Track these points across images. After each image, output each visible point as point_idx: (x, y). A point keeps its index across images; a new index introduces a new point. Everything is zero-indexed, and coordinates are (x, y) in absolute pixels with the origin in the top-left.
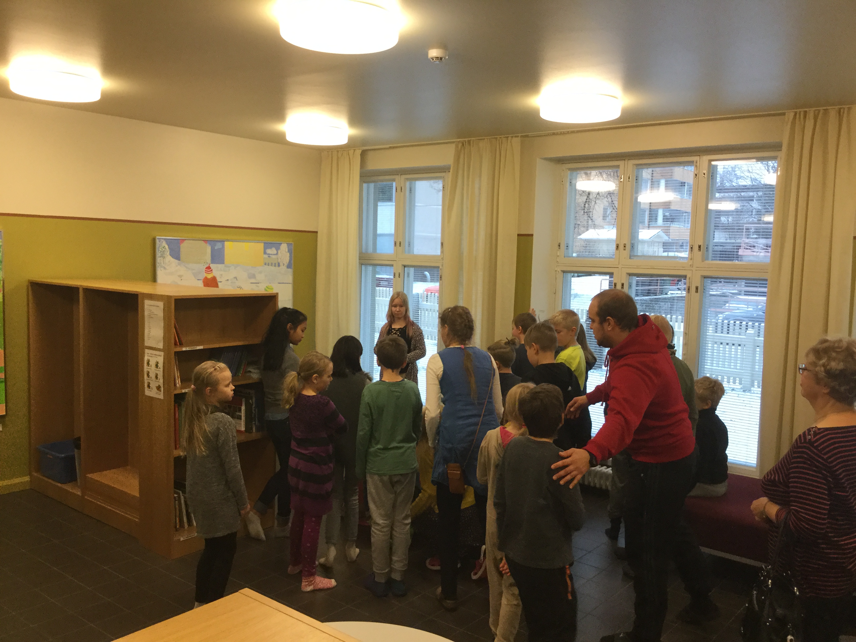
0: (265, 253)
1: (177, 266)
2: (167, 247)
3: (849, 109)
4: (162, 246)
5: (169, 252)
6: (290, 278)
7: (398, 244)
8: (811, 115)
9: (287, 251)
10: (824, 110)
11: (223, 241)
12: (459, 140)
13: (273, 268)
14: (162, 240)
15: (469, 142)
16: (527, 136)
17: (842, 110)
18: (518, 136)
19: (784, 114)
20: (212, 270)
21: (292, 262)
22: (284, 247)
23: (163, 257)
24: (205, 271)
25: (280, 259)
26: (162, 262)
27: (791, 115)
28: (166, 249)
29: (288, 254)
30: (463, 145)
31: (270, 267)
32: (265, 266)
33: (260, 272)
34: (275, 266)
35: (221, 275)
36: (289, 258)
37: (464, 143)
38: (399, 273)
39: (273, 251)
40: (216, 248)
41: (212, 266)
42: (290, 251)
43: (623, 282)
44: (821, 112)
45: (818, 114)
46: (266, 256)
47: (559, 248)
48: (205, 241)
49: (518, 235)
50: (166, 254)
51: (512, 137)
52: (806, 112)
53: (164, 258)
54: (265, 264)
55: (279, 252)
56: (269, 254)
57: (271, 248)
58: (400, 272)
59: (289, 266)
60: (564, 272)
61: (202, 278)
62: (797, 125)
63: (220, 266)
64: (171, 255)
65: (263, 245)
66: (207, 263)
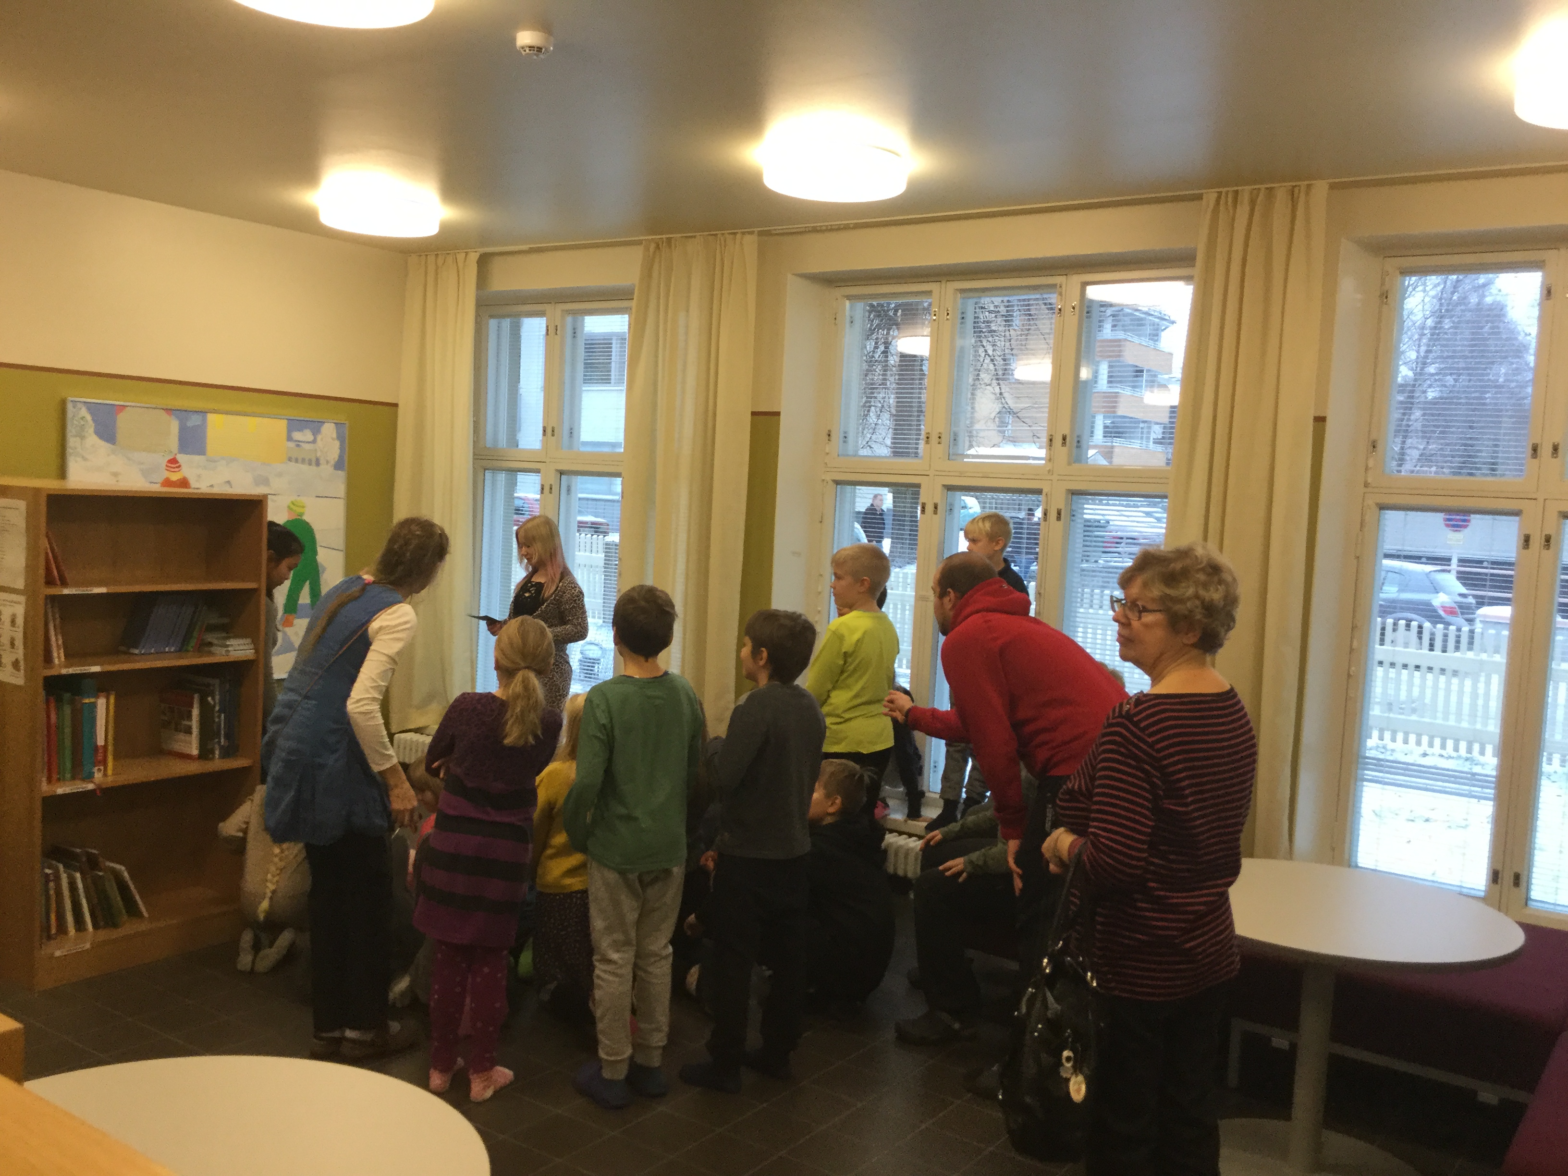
0: (290, 438)
1: (108, 455)
2: (89, 417)
3: (1309, 187)
4: (80, 416)
5: (93, 428)
6: (339, 488)
7: (549, 431)
8: (1245, 198)
9: (335, 435)
10: (1267, 188)
11: (203, 413)
12: (650, 237)
13: (305, 467)
14: (79, 405)
15: (669, 240)
16: (768, 233)
17: (1296, 190)
18: (752, 233)
19: (1199, 197)
20: (180, 466)
21: (346, 458)
22: (329, 430)
23: (80, 436)
24: (167, 467)
25: (321, 451)
26: (79, 446)
27: (1211, 196)
28: (86, 421)
29: (337, 444)
30: (658, 247)
31: (300, 465)
32: (290, 463)
33: (280, 475)
34: (310, 464)
35: (199, 476)
36: (338, 451)
37: (660, 243)
38: (551, 485)
39: (307, 435)
40: (190, 424)
41: (181, 458)
42: (340, 437)
43: (936, 501)
44: (1262, 193)
45: (1258, 196)
46: (291, 445)
47: (829, 440)
48: (169, 411)
49: (754, 414)
50: (87, 431)
51: (743, 233)
52: (1236, 192)
53: (83, 438)
54: (290, 459)
55: (319, 438)
56: (299, 441)
57: (300, 430)
58: (552, 483)
59: (338, 466)
60: (837, 483)
62: (1221, 215)
63: (197, 458)
64: (97, 433)
65: (284, 423)
66: (171, 452)
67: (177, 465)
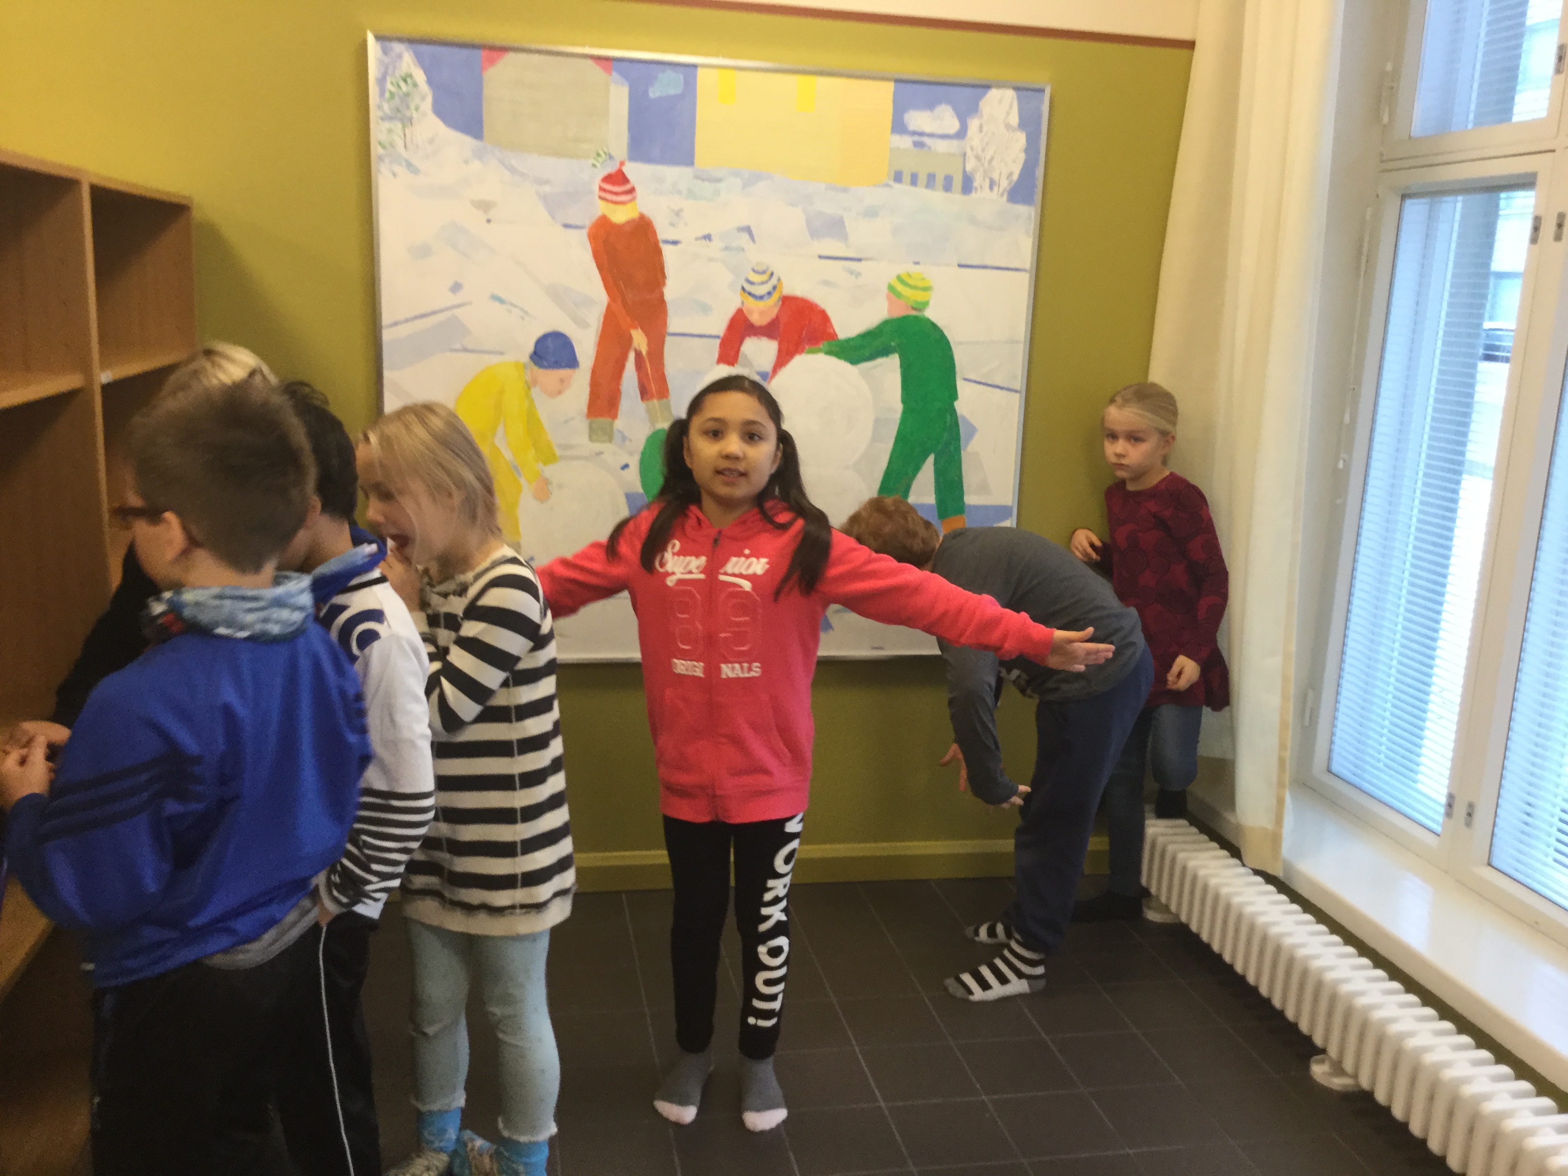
0: (899, 127)
1: (466, 162)
2: (420, 76)
4: (397, 74)
5: (429, 99)
6: (1018, 244)
9: (1014, 120)
11: (688, 66)
13: (937, 196)
14: (399, 46)
20: (632, 190)
21: (1039, 172)
22: (999, 105)
23: (402, 120)
24: (602, 189)
25: (978, 158)
26: (400, 143)
28: (415, 85)
29: (1019, 139)
31: (921, 191)
32: (897, 186)
33: (871, 213)
34: (948, 187)
35: (678, 213)
36: (1022, 157)
41: (632, 170)
42: (1028, 123)
46: (905, 142)
48: (603, 61)
50: (417, 109)
53: (407, 122)
54: (898, 177)
55: (973, 124)
56: (921, 134)
57: (927, 105)
59: (1019, 194)
61: (588, 219)
63: (672, 173)
64: (439, 111)
65: (888, 89)
66: (611, 157)
67: (627, 187)
